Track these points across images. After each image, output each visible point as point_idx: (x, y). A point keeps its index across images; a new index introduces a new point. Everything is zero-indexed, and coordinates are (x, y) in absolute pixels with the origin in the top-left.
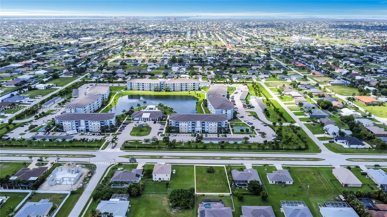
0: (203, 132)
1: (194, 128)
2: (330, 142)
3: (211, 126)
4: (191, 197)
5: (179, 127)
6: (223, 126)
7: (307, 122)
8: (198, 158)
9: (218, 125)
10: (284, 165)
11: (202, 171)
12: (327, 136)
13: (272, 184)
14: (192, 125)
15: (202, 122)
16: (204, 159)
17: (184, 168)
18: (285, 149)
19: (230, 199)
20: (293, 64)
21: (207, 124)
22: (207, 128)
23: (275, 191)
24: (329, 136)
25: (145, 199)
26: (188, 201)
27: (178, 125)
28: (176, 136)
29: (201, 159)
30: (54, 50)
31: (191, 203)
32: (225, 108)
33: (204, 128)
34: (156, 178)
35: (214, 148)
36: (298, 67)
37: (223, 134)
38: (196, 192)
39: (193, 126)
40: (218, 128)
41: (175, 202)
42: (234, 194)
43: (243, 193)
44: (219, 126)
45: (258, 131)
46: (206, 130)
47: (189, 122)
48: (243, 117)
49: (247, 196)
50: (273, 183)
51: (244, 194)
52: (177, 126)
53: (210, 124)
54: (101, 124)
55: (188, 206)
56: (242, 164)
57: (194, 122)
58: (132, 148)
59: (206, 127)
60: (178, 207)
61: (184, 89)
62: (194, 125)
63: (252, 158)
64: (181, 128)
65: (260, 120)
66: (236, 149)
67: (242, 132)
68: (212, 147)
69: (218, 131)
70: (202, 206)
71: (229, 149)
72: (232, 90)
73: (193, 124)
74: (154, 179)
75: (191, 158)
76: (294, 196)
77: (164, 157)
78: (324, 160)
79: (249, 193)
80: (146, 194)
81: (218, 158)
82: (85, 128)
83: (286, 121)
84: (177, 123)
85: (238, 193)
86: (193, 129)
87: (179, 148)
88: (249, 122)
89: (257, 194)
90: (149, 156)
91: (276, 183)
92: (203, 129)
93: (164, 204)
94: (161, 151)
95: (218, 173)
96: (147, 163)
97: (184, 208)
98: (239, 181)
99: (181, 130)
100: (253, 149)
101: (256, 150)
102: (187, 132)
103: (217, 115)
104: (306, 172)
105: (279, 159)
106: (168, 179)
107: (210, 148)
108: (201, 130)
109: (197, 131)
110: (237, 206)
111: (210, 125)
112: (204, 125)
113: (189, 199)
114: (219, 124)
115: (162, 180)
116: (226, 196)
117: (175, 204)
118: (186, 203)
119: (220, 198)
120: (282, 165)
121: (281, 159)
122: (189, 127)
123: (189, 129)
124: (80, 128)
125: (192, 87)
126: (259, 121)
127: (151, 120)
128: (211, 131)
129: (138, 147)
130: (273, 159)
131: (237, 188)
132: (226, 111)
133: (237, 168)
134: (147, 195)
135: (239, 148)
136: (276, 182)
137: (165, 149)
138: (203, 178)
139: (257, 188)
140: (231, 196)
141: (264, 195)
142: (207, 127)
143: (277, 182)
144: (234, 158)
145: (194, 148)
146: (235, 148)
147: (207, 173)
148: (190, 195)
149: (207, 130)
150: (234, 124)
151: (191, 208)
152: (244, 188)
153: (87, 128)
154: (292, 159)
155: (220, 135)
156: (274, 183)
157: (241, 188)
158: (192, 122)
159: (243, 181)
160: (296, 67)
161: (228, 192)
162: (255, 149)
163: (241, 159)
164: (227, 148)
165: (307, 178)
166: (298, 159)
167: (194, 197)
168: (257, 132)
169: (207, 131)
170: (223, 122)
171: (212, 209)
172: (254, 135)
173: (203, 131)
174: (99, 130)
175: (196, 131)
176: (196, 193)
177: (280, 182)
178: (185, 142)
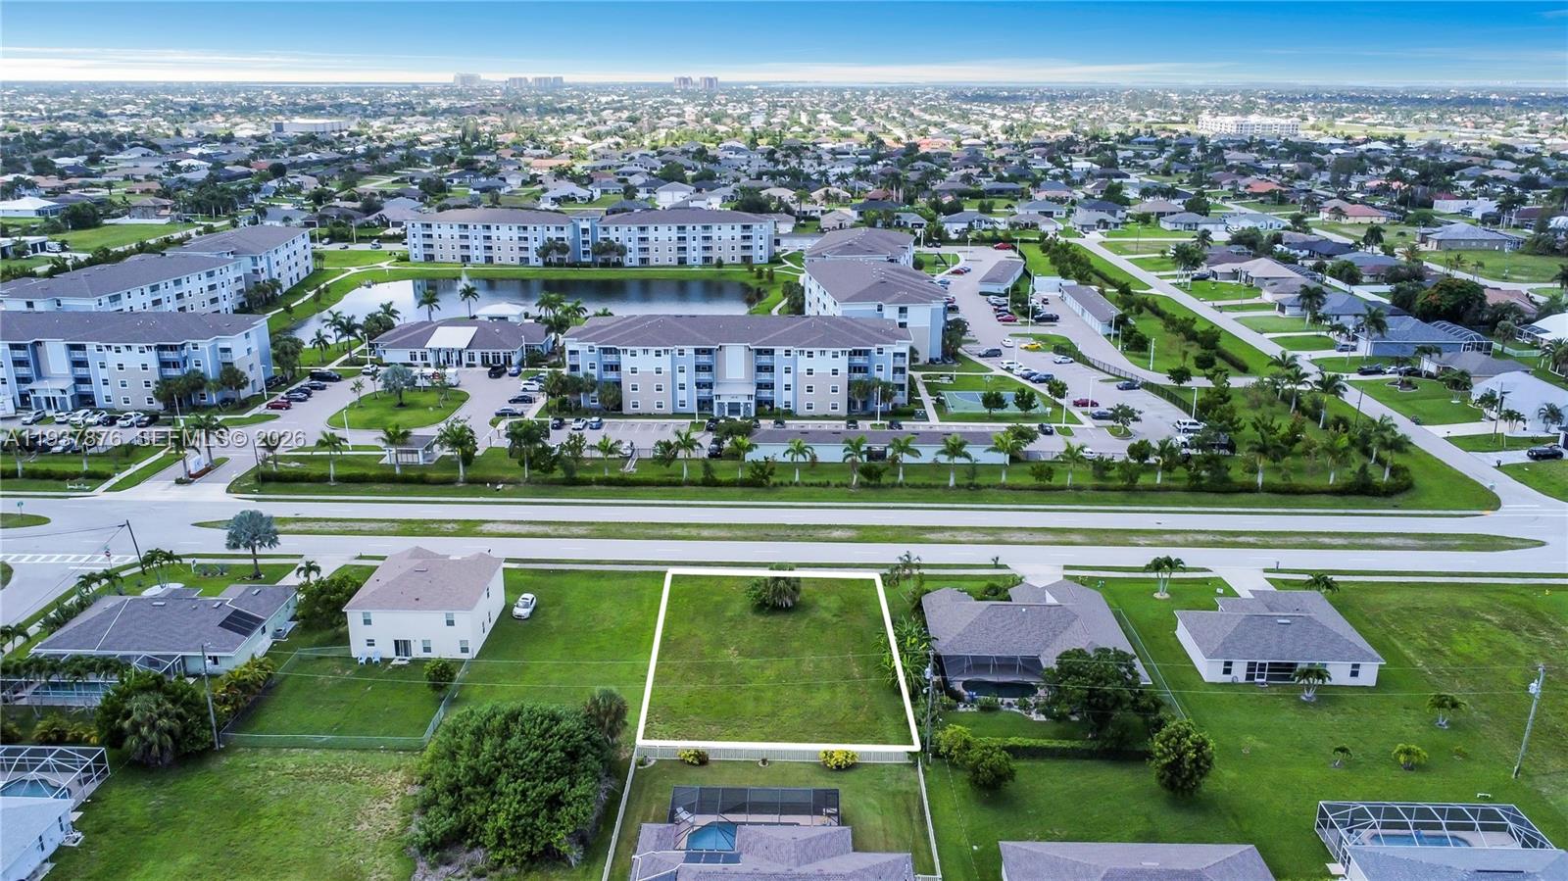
0: (765, 408)
1: (710, 386)
2: (1538, 457)
3: (810, 372)
4: (579, 766)
5: (618, 384)
6: (882, 376)
7: (1364, 373)
8: (705, 533)
9: (853, 369)
10: (1279, 571)
11: (717, 604)
12: (1504, 428)
13: (1225, 684)
14: (698, 368)
15: (759, 352)
16: (746, 539)
17: (604, 584)
18: (1271, 489)
19: (904, 786)
20: (1226, 188)
21: (787, 361)
22: (788, 388)
23: (1255, 730)
24: (1517, 430)
25: (235, 784)
26: (555, 802)
27: (616, 368)
28: (598, 428)
29: (729, 539)
30: (145, 151)
31: (574, 818)
32: (895, 297)
33: (770, 386)
34: (371, 643)
35: (819, 485)
36: (1255, 195)
37: (878, 422)
38: (647, 736)
39: (705, 376)
40: (850, 385)
41: (454, 809)
42: (937, 755)
43: (1013, 741)
44: (858, 376)
45: (1089, 409)
46: (781, 398)
47: (681, 353)
48: (995, 353)
49: (1040, 764)
50: (1228, 678)
51: (1016, 752)
52: (612, 376)
53: (803, 363)
54: (164, 364)
55: (548, 847)
56: (997, 567)
57: (710, 352)
58: (305, 485)
59: (781, 378)
60: (472, 847)
61: (695, 254)
62: (707, 367)
63: (1061, 536)
64: (635, 389)
65: (1093, 366)
66: (958, 486)
67: (996, 412)
68: (807, 481)
69: (851, 403)
70: (662, 843)
71: (913, 486)
72: (936, 263)
73: (704, 359)
74: (358, 650)
75: (667, 532)
76: (1411, 769)
77: (486, 528)
78: (1543, 544)
79: (1055, 744)
80: (256, 748)
81: (836, 534)
82: (68, 384)
83: (1243, 369)
84: (611, 359)
85: (967, 745)
86: (705, 392)
87: (600, 482)
88: (1034, 371)
89: (1122, 752)
90: (393, 521)
91: (1250, 677)
92: (765, 394)
93: (366, 826)
94: (481, 499)
95: (827, 616)
96: (361, 557)
97: (513, 860)
98: (980, 664)
99: (629, 398)
100: (1063, 488)
101: (1080, 493)
102: (667, 409)
103: (846, 318)
104: (1447, 611)
105: (1241, 539)
106: (465, 650)
107: (796, 484)
108: (750, 396)
109: (726, 401)
110: (964, 841)
111: (802, 369)
112: (770, 369)
113: (562, 783)
114: (859, 360)
115: (417, 652)
116: (876, 769)
117: (448, 823)
118: (535, 815)
119: (824, 783)
120: (1266, 571)
121: (1251, 540)
122: (682, 378)
123: (682, 395)
124: (43, 389)
125: (738, 248)
126: (1089, 369)
127: (478, 360)
128: (810, 407)
129: (340, 479)
130: (1201, 537)
131: (961, 708)
132: (903, 310)
133: (966, 585)
134: (264, 758)
135: (976, 481)
136: (1251, 667)
137: (511, 487)
138: (721, 643)
139: (1118, 701)
140: (915, 766)
141: (1181, 755)
142: (788, 379)
143: (1262, 667)
144: (947, 535)
145: (691, 483)
146: (952, 482)
147: (750, 615)
148: (573, 755)
149: (788, 396)
150: (945, 380)
151: (575, 854)
152: (1015, 709)
153: (84, 388)
154: (1327, 540)
155: (865, 425)
156: (1239, 672)
157: (988, 709)
158: (697, 351)
159: (1006, 664)
160: (1243, 196)
161: (891, 733)
162: (1078, 488)
163: (991, 538)
164: (901, 485)
165: (1464, 648)
166: (1367, 541)
167: (615, 770)
168: (1085, 414)
169: (787, 405)
170: (880, 351)
171: (747, 864)
172: (1063, 425)
173: (760, 403)
174: (150, 401)
175: (721, 405)
176: (640, 742)
177: (1282, 671)
178: (643, 456)
